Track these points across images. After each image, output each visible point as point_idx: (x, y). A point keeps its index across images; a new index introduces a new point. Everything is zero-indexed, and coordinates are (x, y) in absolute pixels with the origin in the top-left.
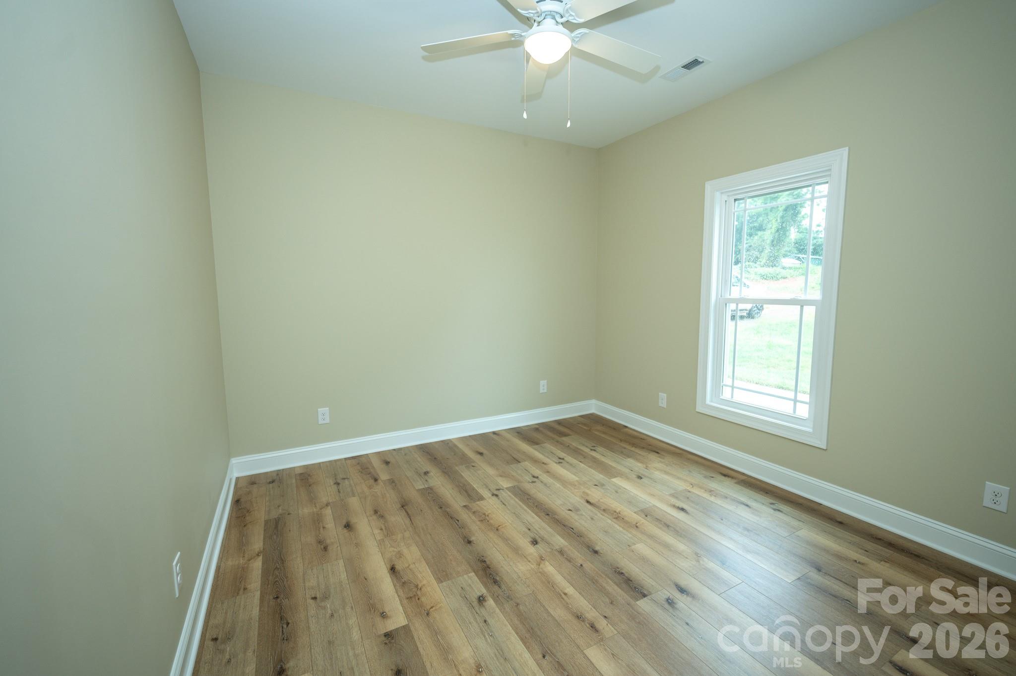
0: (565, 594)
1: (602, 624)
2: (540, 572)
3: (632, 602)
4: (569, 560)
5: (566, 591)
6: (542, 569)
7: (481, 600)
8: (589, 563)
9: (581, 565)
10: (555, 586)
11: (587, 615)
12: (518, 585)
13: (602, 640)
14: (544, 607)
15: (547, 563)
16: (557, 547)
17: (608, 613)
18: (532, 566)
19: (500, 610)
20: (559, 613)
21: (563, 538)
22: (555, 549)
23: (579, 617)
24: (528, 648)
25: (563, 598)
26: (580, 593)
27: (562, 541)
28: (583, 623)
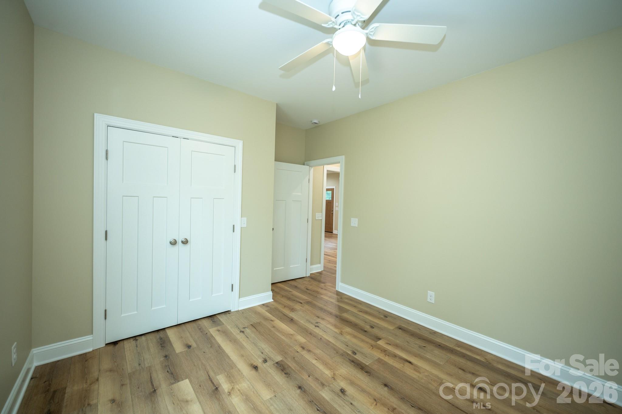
0: (316, 360)
1: (299, 349)
2: (332, 369)
3: (284, 359)
4: (317, 379)
5: (316, 361)
6: (332, 372)
7: (354, 353)
8: (305, 378)
9: (309, 376)
10: (322, 363)
11: (306, 352)
12: (341, 361)
13: (300, 345)
14: (325, 353)
15: (329, 375)
16: (326, 388)
17: (296, 354)
18: (338, 373)
19: (343, 350)
20: (318, 351)
21: (323, 398)
22: (328, 387)
23: (309, 351)
24: (327, 340)
25: (317, 358)
26: (309, 361)
27: (324, 395)
28: (308, 349)
